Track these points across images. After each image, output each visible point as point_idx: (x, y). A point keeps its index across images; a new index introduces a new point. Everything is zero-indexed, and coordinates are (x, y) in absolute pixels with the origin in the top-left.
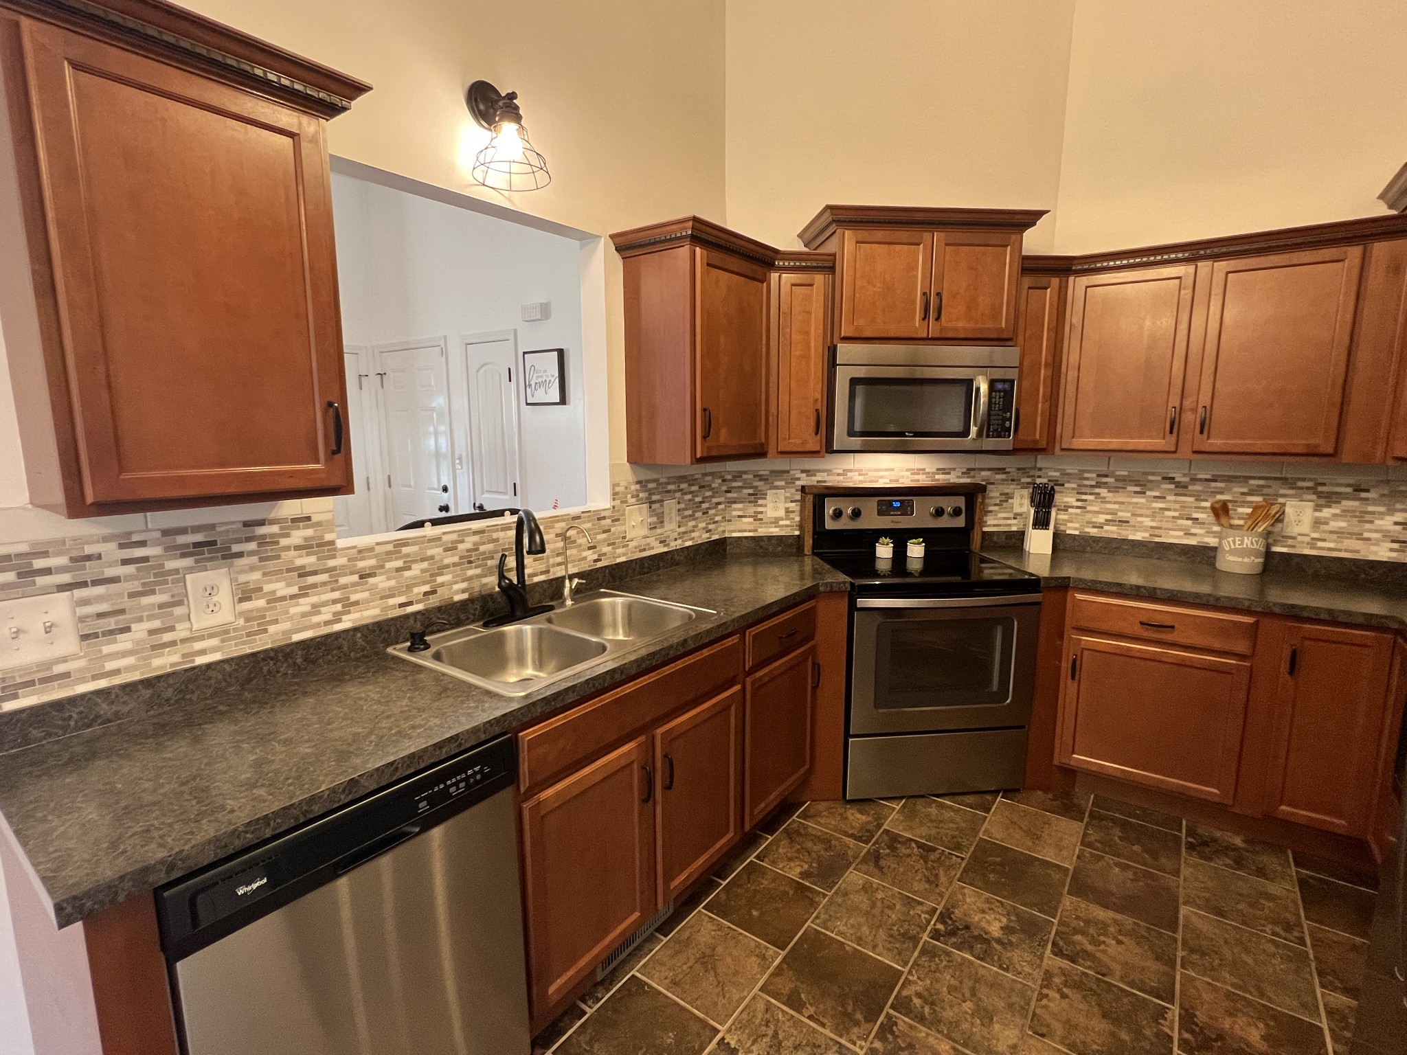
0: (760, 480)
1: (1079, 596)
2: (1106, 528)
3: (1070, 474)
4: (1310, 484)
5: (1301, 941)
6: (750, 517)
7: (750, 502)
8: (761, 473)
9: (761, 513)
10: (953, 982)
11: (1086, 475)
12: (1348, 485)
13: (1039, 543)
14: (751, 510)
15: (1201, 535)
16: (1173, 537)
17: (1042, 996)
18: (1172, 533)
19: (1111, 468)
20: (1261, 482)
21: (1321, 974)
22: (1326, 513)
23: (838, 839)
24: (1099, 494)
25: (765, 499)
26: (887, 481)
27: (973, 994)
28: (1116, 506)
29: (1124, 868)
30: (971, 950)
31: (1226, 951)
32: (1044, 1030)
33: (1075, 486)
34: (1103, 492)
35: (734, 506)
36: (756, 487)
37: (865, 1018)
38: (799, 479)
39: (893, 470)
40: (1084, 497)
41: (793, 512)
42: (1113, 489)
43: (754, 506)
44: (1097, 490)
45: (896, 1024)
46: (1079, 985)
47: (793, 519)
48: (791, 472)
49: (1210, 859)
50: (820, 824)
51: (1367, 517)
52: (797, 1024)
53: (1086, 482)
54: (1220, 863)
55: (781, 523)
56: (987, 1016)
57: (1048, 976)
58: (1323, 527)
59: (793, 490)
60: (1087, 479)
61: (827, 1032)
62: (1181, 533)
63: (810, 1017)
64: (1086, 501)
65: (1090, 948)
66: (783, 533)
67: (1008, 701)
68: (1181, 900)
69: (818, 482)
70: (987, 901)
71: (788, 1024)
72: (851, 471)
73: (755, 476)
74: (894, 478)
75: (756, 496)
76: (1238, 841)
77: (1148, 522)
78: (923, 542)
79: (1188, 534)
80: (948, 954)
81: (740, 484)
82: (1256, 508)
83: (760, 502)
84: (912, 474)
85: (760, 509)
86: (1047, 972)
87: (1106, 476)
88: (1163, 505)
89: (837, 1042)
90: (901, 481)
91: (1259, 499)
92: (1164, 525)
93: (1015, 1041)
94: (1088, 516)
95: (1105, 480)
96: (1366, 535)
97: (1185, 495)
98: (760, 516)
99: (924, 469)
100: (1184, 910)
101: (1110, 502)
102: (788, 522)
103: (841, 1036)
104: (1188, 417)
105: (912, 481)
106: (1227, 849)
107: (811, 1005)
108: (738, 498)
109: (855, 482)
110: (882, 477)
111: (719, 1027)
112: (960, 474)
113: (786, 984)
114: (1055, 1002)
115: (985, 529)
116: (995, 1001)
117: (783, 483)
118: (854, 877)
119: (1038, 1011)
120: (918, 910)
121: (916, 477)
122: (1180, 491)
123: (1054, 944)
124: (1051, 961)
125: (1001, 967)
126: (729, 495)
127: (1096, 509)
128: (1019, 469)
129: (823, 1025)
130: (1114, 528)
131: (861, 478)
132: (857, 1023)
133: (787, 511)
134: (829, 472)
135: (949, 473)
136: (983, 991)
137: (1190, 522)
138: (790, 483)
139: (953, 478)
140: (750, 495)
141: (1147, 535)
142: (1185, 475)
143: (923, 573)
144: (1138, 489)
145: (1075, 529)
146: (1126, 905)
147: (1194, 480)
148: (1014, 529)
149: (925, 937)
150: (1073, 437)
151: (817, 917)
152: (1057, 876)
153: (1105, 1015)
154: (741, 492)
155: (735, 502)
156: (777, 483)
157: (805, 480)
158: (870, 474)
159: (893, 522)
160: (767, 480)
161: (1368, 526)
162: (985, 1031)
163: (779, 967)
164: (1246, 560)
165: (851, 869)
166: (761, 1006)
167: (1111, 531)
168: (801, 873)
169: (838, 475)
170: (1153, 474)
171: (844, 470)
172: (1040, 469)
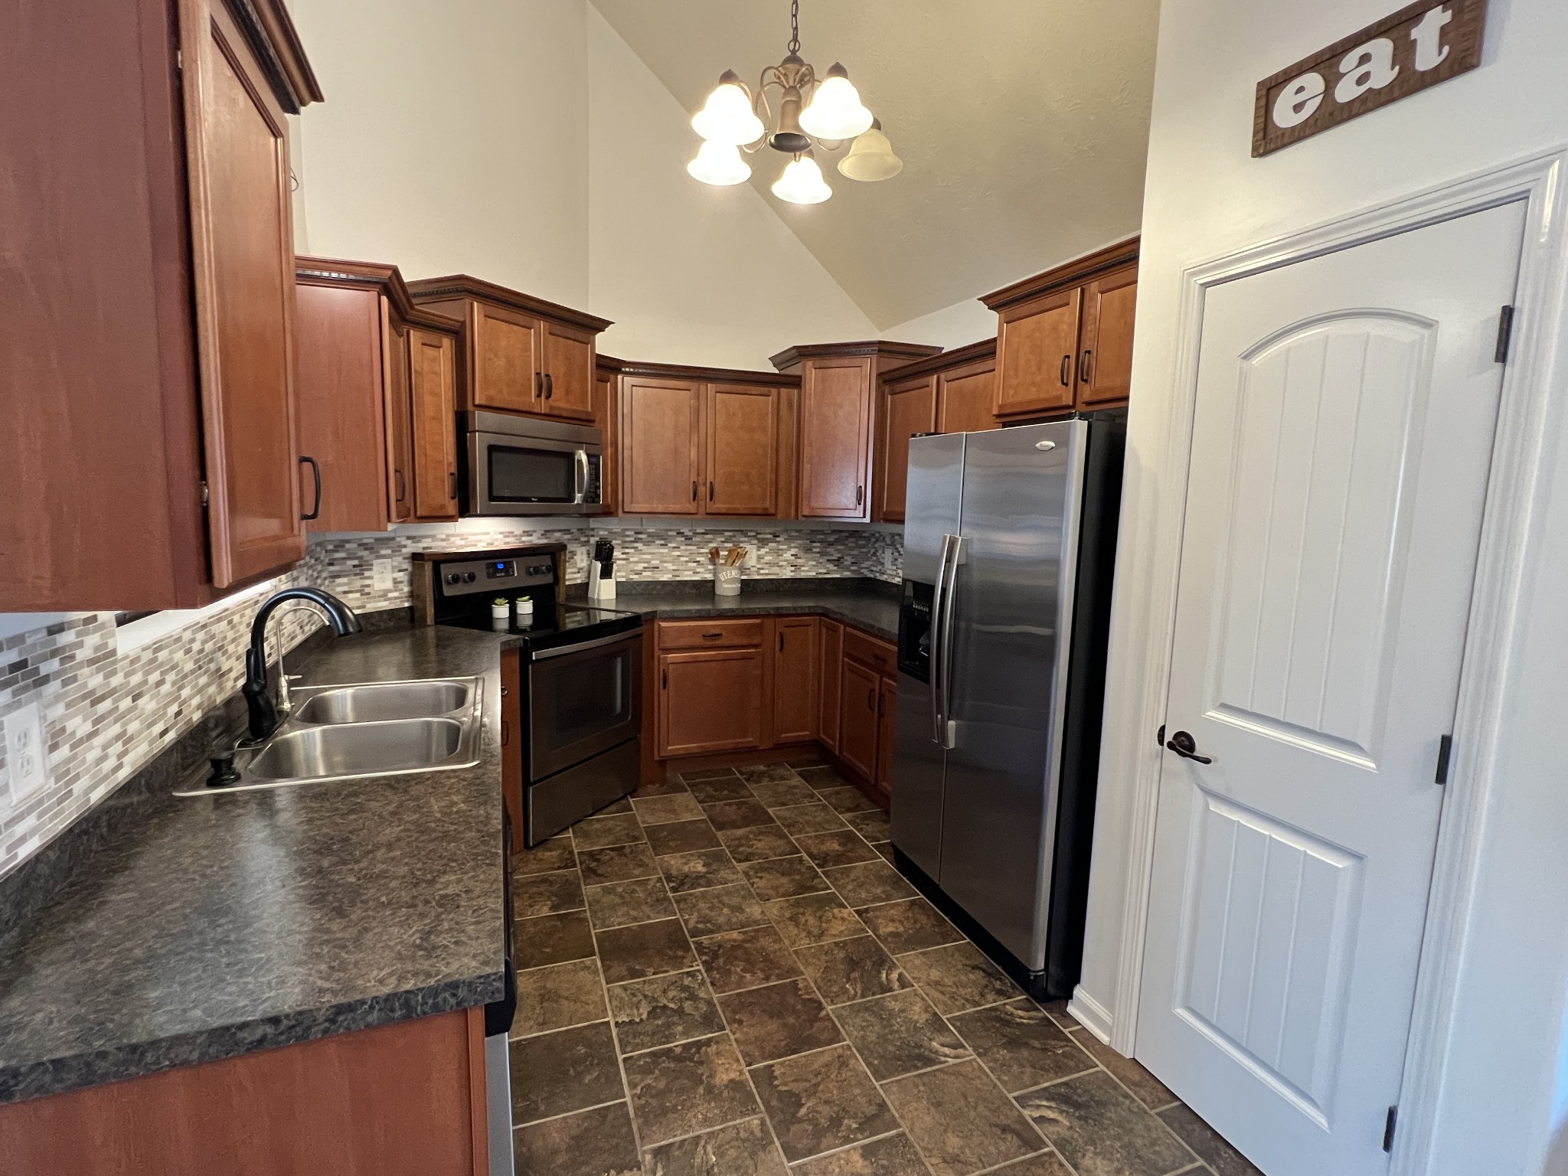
0: (366, 549)
1: (663, 624)
2: (644, 574)
3: (615, 533)
4: (754, 534)
5: (820, 800)
6: (357, 591)
7: (356, 575)
8: (365, 541)
9: (368, 586)
10: (708, 905)
11: (627, 533)
12: (770, 534)
13: (605, 592)
14: (358, 583)
15: (703, 573)
16: (687, 576)
17: (752, 884)
18: (686, 573)
19: (644, 527)
20: (730, 534)
21: (836, 809)
22: (763, 551)
23: (552, 875)
24: (636, 548)
25: (371, 570)
26: (485, 544)
27: (724, 904)
28: (649, 556)
29: (730, 805)
30: (700, 885)
31: (799, 819)
32: (766, 897)
33: (620, 542)
34: (640, 545)
35: (339, 581)
36: (360, 558)
37: (684, 952)
38: (405, 546)
39: (488, 533)
40: (627, 551)
41: (401, 582)
42: (647, 543)
43: (361, 579)
44: (636, 545)
45: (702, 943)
46: (761, 869)
47: (402, 590)
48: (398, 539)
49: (760, 782)
50: (524, 873)
51: (781, 553)
52: (651, 982)
53: (628, 539)
54: (765, 782)
55: (390, 595)
56: (739, 909)
57: (746, 874)
58: (762, 561)
59: (400, 559)
60: (628, 536)
61: (672, 973)
62: (691, 573)
63: (654, 974)
64: (628, 553)
65: (750, 850)
66: (393, 607)
67: (629, 718)
68: (765, 806)
69: (424, 548)
70: (683, 857)
71: (646, 986)
72: (453, 535)
73: (360, 545)
74: (490, 542)
75: (362, 568)
76: (762, 768)
77: (670, 566)
78: (530, 599)
79: (696, 573)
80: (691, 894)
81: (343, 555)
82: (730, 551)
83: (367, 574)
84: (504, 537)
85: (367, 582)
86: (744, 872)
87: (641, 533)
88: (678, 553)
89: (683, 973)
90: (496, 543)
91: (731, 545)
92: (681, 568)
93: (760, 911)
94: (631, 566)
95: (640, 536)
96: (781, 563)
97: (690, 545)
98: (367, 590)
99: (512, 533)
100: (770, 811)
101: (645, 554)
102: (396, 594)
103: (682, 969)
104: (701, 490)
105: (505, 543)
106: (762, 774)
107: (648, 967)
108: (343, 571)
109: (457, 548)
110: (480, 541)
111: (606, 1020)
112: (540, 536)
113: (618, 969)
114: (760, 883)
115: (567, 583)
116: (736, 901)
117: (389, 552)
118: (590, 890)
119: (757, 891)
120: (651, 884)
121: (508, 540)
122: (688, 542)
123: (735, 858)
124: (741, 867)
125: (722, 884)
126: (331, 568)
127: (636, 559)
128: (579, 530)
129: (666, 971)
130: (649, 574)
131: (463, 542)
132: (683, 957)
133: (396, 582)
134: (433, 537)
135: (531, 535)
136: (726, 899)
137: (695, 564)
138: (396, 551)
139: (536, 540)
140: (354, 566)
141: (671, 576)
142: (690, 531)
143: (533, 627)
144: (662, 542)
145: (623, 577)
146: (746, 822)
147: (696, 534)
148: (579, 581)
149: (670, 895)
150: (632, 503)
151: (594, 925)
152: (703, 826)
153: (783, 875)
154: (345, 564)
155: (339, 577)
156: (383, 552)
157: (411, 548)
158: (471, 538)
159: (500, 583)
160: (372, 548)
161: (781, 558)
162: (745, 915)
163: (603, 965)
164: (734, 586)
165: (583, 887)
166: (618, 991)
167: (647, 576)
168: (550, 909)
169: (443, 540)
170: (671, 530)
171: (447, 536)
172: (593, 530)
